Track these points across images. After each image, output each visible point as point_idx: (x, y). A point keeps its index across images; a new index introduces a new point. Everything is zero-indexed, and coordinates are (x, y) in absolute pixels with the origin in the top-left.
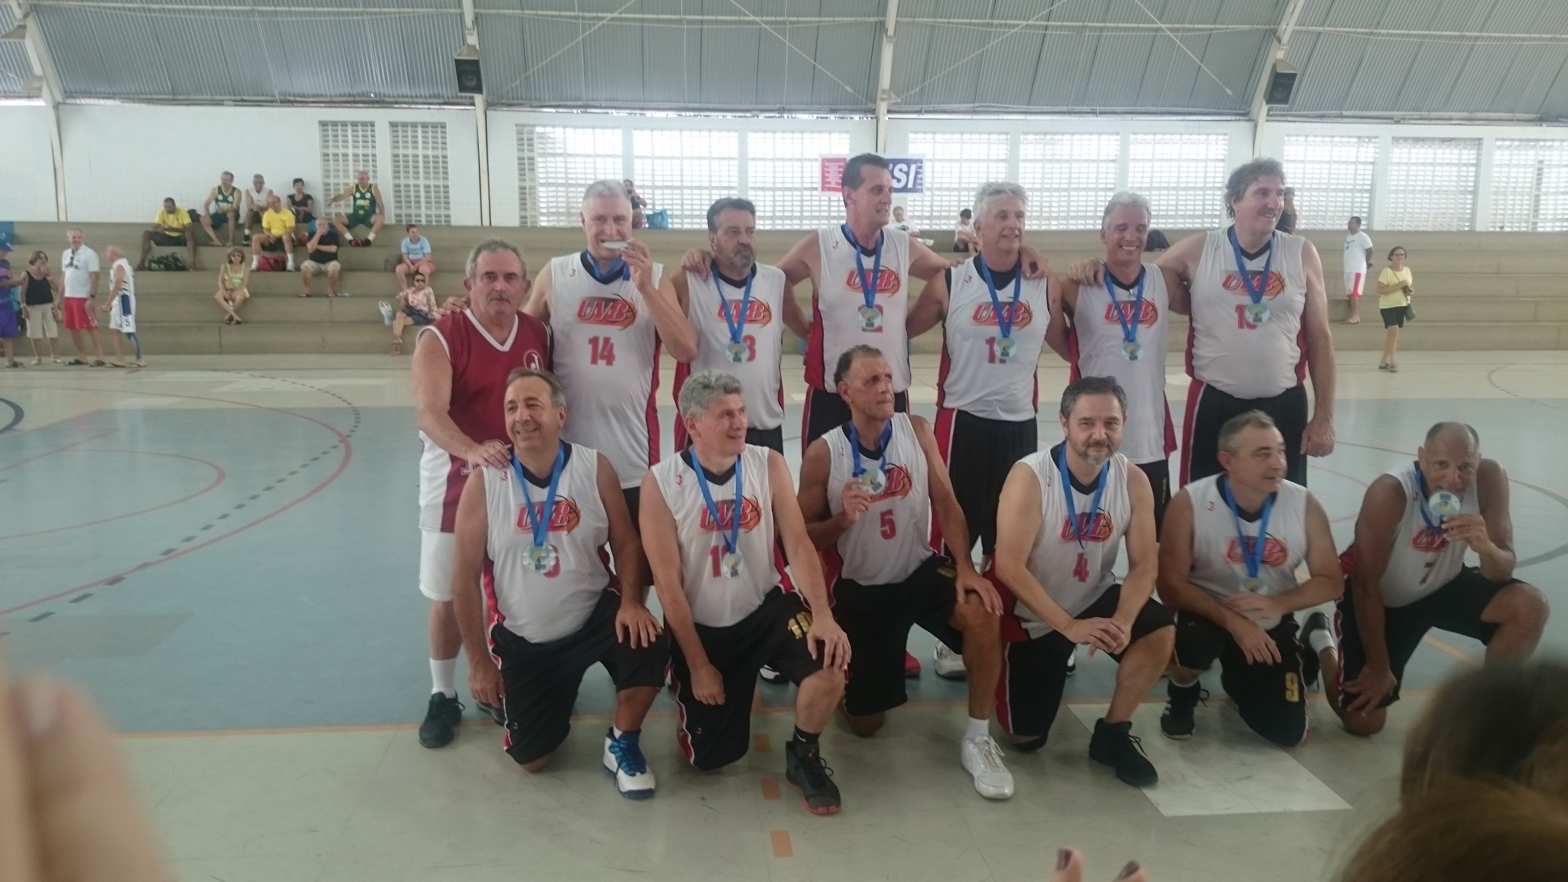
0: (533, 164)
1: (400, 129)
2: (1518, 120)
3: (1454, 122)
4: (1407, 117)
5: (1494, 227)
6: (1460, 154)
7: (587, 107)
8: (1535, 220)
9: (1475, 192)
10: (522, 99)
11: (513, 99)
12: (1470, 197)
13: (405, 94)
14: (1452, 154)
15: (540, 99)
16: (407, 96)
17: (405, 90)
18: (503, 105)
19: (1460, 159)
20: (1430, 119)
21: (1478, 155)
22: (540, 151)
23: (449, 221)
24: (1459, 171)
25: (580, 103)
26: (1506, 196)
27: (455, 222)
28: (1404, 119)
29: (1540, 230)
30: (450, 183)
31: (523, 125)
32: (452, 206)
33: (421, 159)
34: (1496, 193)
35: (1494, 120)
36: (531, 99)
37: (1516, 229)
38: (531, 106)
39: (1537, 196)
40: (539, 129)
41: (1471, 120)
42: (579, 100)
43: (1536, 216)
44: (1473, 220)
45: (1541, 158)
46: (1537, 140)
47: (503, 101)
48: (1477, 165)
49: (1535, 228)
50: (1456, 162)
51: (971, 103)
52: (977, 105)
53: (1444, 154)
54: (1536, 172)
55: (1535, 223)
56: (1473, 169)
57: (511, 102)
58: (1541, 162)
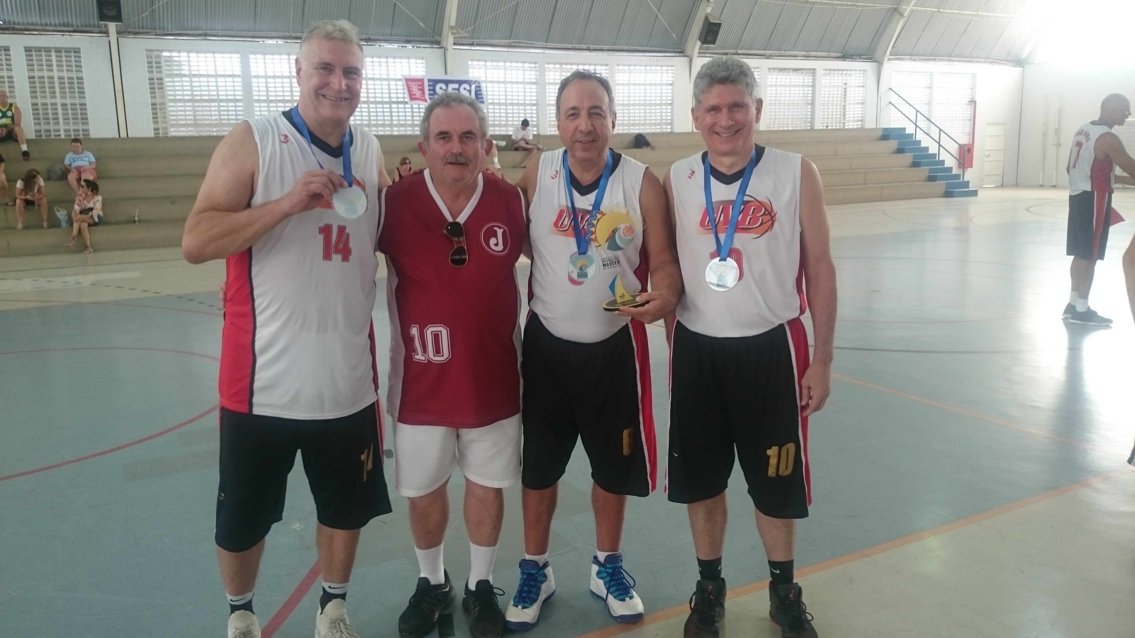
0: (162, 84)
1: (34, 53)
2: (832, 57)
3: (799, 58)
4: (773, 55)
5: (823, 126)
6: (804, 79)
7: (206, 35)
8: (844, 121)
9: (813, 104)
10: (147, 28)
11: (139, 28)
12: (809, 107)
13: (34, 22)
14: (799, 79)
15: (163, 29)
16: (37, 24)
17: (35, 19)
18: (130, 33)
19: (804, 82)
20: (786, 56)
21: (813, 79)
22: (167, 72)
23: (89, 135)
24: (804, 91)
25: (200, 32)
26: (828, 106)
27: (93, 135)
28: (771, 56)
29: (847, 127)
30: (87, 101)
31: (152, 51)
32: (90, 121)
33: (56, 80)
34: (823, 105)
35: (819, 57)
36: (156, 29)
37: (834, 128)
38: (157, 35)
39: (845, 106)
40: (165, 54)
41: (807, 57)
42: (198, 30)
43: (844, 119)
44: (812, 122)
45: (845, 82)
46: (843, 70)
47: (129, 30)
48: (813, 86)
49: (844, 126)
50: (801, 84)
51: (508, 39)
52: (512, 41)
53: (795, 79)
54: (843, 90)
55: (844, 123)
56: (811, 89)
57: (137, 30)
58: (846, 84)
